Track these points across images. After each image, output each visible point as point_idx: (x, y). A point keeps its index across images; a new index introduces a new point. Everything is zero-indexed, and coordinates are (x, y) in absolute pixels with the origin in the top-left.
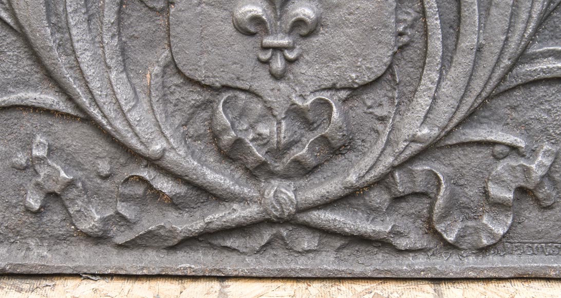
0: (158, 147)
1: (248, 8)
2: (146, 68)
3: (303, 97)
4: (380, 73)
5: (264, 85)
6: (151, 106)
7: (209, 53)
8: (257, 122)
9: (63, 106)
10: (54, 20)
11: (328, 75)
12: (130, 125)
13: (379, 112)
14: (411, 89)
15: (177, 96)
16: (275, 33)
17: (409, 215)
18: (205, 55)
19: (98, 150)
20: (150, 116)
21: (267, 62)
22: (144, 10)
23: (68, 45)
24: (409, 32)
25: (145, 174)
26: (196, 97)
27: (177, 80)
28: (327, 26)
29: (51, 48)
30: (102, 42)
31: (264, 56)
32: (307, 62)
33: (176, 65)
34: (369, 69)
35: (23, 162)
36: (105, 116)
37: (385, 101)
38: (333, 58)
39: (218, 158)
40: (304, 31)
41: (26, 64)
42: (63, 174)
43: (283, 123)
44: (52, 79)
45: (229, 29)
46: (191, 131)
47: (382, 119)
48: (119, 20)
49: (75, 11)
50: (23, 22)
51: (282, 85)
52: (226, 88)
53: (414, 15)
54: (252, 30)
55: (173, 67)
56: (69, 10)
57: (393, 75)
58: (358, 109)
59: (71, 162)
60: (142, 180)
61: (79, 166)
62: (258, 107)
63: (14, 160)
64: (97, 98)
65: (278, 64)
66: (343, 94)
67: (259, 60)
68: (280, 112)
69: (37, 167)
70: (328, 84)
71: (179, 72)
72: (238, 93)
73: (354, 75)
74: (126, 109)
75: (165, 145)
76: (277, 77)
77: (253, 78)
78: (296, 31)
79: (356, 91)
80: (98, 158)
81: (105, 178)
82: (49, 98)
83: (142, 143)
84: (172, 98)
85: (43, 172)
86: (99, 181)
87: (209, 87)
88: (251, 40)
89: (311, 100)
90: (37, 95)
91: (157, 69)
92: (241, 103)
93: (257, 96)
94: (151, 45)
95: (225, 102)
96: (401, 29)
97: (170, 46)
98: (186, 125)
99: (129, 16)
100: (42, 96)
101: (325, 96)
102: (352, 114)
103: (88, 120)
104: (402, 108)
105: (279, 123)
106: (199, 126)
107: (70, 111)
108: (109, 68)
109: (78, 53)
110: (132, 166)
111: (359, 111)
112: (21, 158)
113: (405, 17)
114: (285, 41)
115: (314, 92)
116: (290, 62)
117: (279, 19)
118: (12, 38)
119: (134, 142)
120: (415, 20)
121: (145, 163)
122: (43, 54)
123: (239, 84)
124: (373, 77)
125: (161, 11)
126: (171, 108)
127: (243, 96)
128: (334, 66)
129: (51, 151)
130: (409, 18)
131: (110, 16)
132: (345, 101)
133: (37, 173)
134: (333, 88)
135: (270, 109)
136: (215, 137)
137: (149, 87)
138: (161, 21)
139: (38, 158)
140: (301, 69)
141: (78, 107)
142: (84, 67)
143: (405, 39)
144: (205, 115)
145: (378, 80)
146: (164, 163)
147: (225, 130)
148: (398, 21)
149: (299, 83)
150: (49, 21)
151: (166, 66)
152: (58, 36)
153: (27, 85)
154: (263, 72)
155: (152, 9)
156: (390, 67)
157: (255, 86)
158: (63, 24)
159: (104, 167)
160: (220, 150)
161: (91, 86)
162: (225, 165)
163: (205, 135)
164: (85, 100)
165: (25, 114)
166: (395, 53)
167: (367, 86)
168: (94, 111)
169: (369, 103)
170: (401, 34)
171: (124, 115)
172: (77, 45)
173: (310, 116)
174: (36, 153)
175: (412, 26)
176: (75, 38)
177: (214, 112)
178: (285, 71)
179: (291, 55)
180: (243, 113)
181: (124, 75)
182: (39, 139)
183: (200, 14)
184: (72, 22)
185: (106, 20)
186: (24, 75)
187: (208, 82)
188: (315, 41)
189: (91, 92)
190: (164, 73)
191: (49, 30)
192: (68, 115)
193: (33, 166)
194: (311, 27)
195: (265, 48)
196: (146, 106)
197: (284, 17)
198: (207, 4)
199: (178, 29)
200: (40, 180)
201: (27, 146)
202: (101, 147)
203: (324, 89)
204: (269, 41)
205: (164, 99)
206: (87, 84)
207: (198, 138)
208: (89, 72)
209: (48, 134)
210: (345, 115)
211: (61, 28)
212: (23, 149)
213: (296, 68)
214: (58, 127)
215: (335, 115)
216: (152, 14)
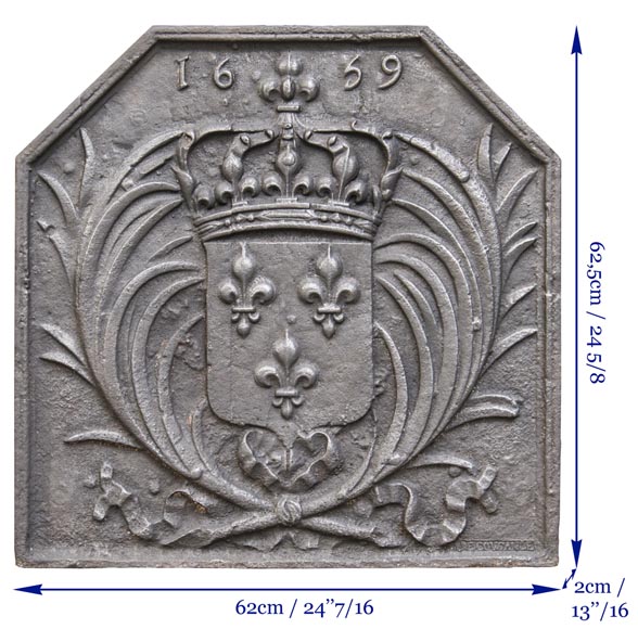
0: (197, 470)
1: (265, 368)
2: (189, 412)
3: (306, 432)
4: (362, 415)
5: (277, 423)
6: (193, 440)
7: (236, 400)
8: (272, 451)
9: (125, 440)
10: (122, 377)
11: (323, 415)
12: (177, 454)
13: (362, 443)
14: (387, 425)
15: (212, 432)
16: (284, 386)
17: (388, 521)
18: (233, 403)
19: (150, 473)
20: (192, 447)
21: (279, 407)
22: (188, 369)
23: (132, 396)
24: (383, 384)
25: (187, 491)
26: (226, 433)
27: (211, 420)
28: (323, 381)
29: (120, 398)
30: (157, 393)
31: (277, 403)
32: (309, 407)
33: (212, 410)
34: (355, 411)
35: (93, 482)
36: (158, 447)
37: (367, 434)
38: (328, 404)
39: (242, 478)
40: (306, 385)
41: (98, 409)
42: (124, 491)
43: (291, 451)
44: (118, 420)
45: (251, 383)
46: (222, 458)
47: (365, 448)
48: (170, 377)
49: (138, 371)
50: (98, 378)
51: (290, 424)
52: (249, 426)
53: (387, 372)
54: (269, 384)
55: (209, 410)
56: (134, 370)
57: (372, 416)
58: (347, 442)
59: (129, 483)
60: (184, 495)
61: (136, 485)
62: (273, 440)
63: (86, 481)
64: (153, 434)
65: (288, 409)
66: (336, 430)
67: (273, 405)
68: (288, 443)
69: (104, 486)
70: (324, 423)
71: (214, 414)
72: (257, 430)
73: (343, 416)
74: (174, 441)
75: (203, 468)
76: (286, 418)
77: (269, 419)
78: (300, 385)
79: (345, 428)
80: (150, 479)
81: (155, 494)
82: (115, 434)
83: (186, 467)
84: (208, 434)
85: (108, 489)
86: (150, 496)
87: (237, 426)
88: (268, 391)
89: (312, 434)
90: (106, 432)
91: (197, 412)
92: (259, 437)
93: (272, 432)
94: (192, 395)
95: (248, 436)
96: (377, 382)
97: (207, 395)
98: (218, 453)
99: (177, 374)
100: (111, 433)
101: (322, 431)
102: (343, 444)
103: (144, 450)
104: (380, 440)
105: (288, 451)
106: (227, 454)
107: (130, 444)
108: (162, 411)
109: (140, 401)
110: (176, 485)
111: (348, 442)
112: (91, 480)
113: (380, 374)
114: (293, 392)
115: (314, 428)
116: (296, 406)
117: (289, 376)
118: (88, 390)
119: (179, 466)
120: (388, 376)
121: (186, 482)
122: (113, 402)
123: (258, 423)
124: (357, 417)
125: (201, 370)
126: (207, 441)
127: (261, 432)
128: (329, 409)
129: (115, 474)
130: (383, 375)
131: (163, 375)
132: (337, 435)
133: (103, 491)
134: (328, 425)
135: (282, 441)
136: (240, 462)
137: (191, 426)
138: (201, 377)
139: (105, 479)
140: (304, 411)
141: (138, 441)
142: (143, 411)
143: (380, 390)
144: (232, 446)
145: (361, 419)
146: (202, 482)
147: (248, 457)
148: (375, 377)
149: (303, 422)
150: (118, 377)
151: (204, 410)
152: (125, 388)
153: (98, 425)
154: (277, 414)
155: (195, 369)
156: (370, 410)
157: (271, 424)
158: (129, 380)
159: (154, 486)
160: (243, 472)
161: (148, 425)
162: (247, 483)
163: (231, 461)
164: (143, 435)
165: (95, 446)
166: (373, 400)
167: (353, 424)
168: (150, 444)
169: (355, 436)
170: (377, 386)
171: (172, 446)
172: (139, 396)
173: (311, 446)
174: (103, 475)
175: (385, 381)
176: (137, 391)
177: (239, 443)
178: (292, 413)
179: (297, 402)
180: (261, 444)
181: (173, 417)
182: (106, 465)
183: (230, 372)
184: (136, 379)
185: (160, 377)
186: (96, 417)
187: (236, 421)
188: (315, 391)
189: (148, 430)
190: (202, 415)
191: (118, 385)
192: (128, 446)
193: (100, 486)
194: (310, 382)
195: (278, 397)
196: (189, 440)
197: (292, 375)
198: (235, 366)
199: (214, 384)
200: (106, 496)
201: (96, 470)
202: (153, 471)
203: (321, 427)
204: (280, 392)
205: (202, 435)
206: (145, 423)
207: (227, 463)
208: (147, 415)
209: (112, 461)
210: (337, 445)
211: (127, 382)
212: (93, 472)
213: (300, 411)
214: (120, 456)
215: (330, 445)
216: (194, 372)
